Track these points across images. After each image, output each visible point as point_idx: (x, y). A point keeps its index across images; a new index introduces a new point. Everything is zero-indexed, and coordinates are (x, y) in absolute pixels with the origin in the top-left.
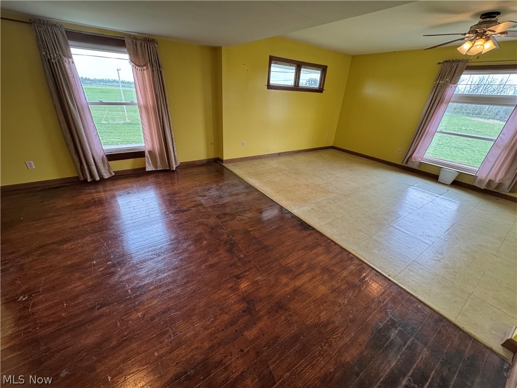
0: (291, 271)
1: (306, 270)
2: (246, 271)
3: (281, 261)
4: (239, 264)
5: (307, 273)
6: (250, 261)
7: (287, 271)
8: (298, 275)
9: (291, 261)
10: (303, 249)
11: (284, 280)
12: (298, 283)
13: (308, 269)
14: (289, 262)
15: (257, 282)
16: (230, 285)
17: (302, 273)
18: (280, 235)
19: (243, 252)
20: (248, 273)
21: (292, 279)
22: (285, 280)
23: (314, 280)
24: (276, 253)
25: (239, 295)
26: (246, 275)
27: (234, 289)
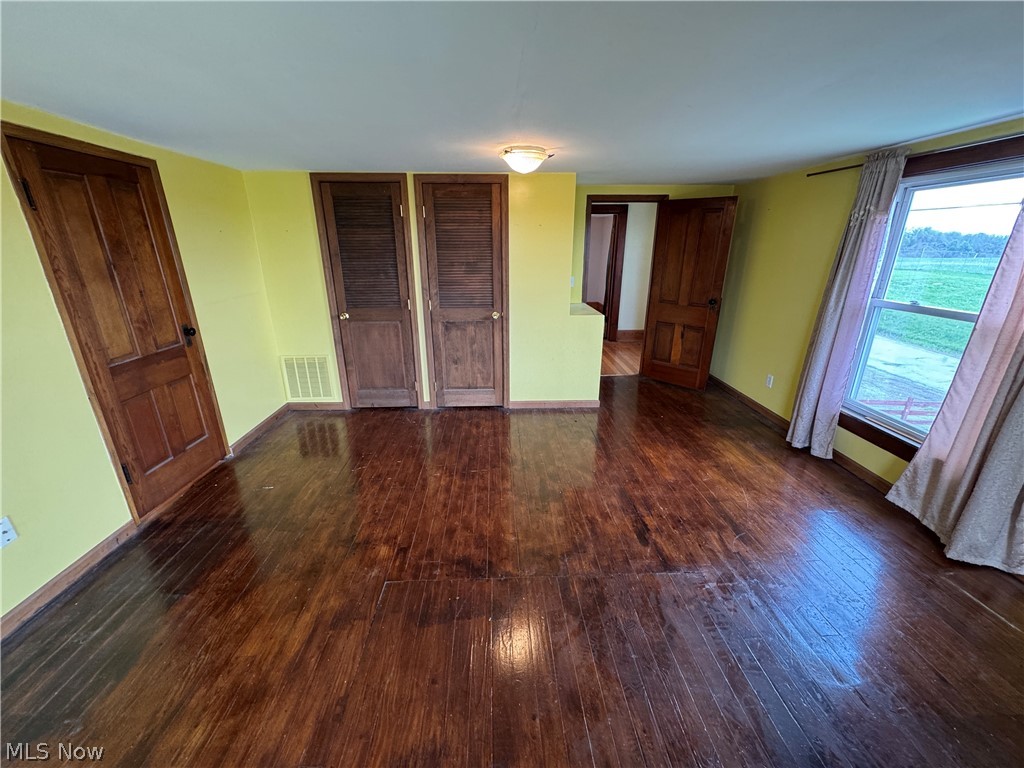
0: (333, 626)
1: (305, 652)
2: (403, 563)
3: (368, 626)
4: (424, 562)
5: (299, 651)
6: (415, 577)
7: (342, 620)
8: (315, 630)
9: (349, 644)
10: (343, 702)
11: (334, 603)
12: (307, 618)
13: (302, 659)
14: (352, 637)
15: (371, 567)
16: (399, 538)
17: (309, 642)
18: (434, 682)
19: (446, 577)
20: (397, 564)
21: (323, 614)
22: (332, 603)
23: (276, 649)
24: (391, 629)
25: (376, 541)
26: (395, 560)
27: (390, 540)
